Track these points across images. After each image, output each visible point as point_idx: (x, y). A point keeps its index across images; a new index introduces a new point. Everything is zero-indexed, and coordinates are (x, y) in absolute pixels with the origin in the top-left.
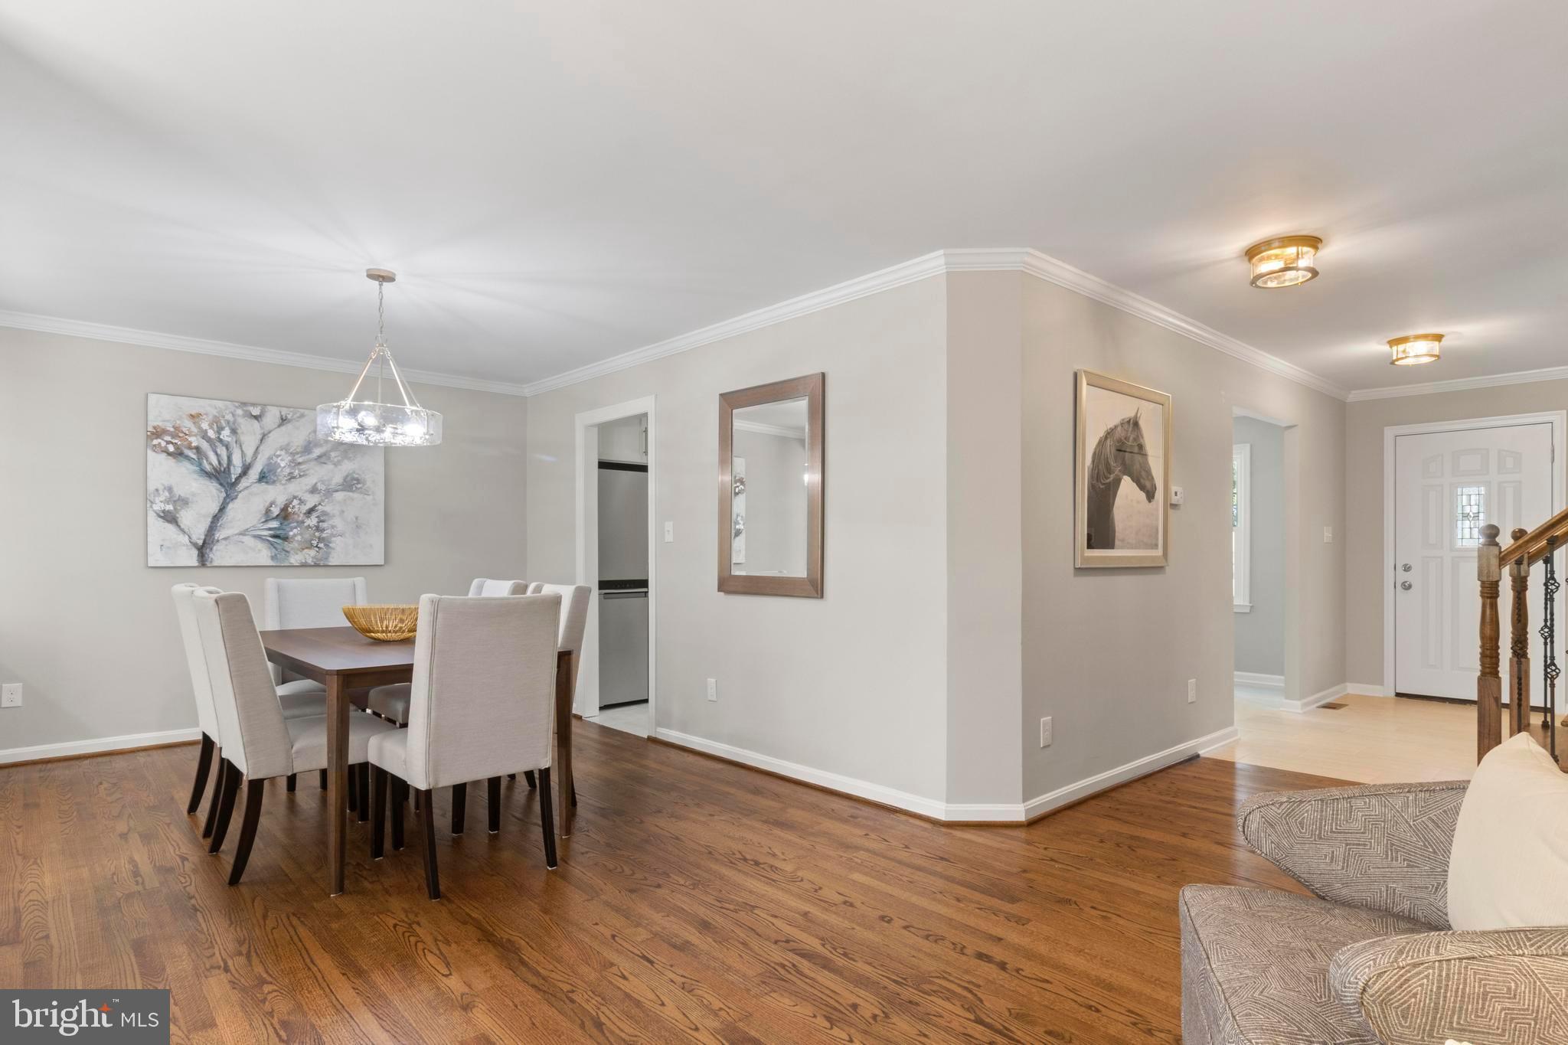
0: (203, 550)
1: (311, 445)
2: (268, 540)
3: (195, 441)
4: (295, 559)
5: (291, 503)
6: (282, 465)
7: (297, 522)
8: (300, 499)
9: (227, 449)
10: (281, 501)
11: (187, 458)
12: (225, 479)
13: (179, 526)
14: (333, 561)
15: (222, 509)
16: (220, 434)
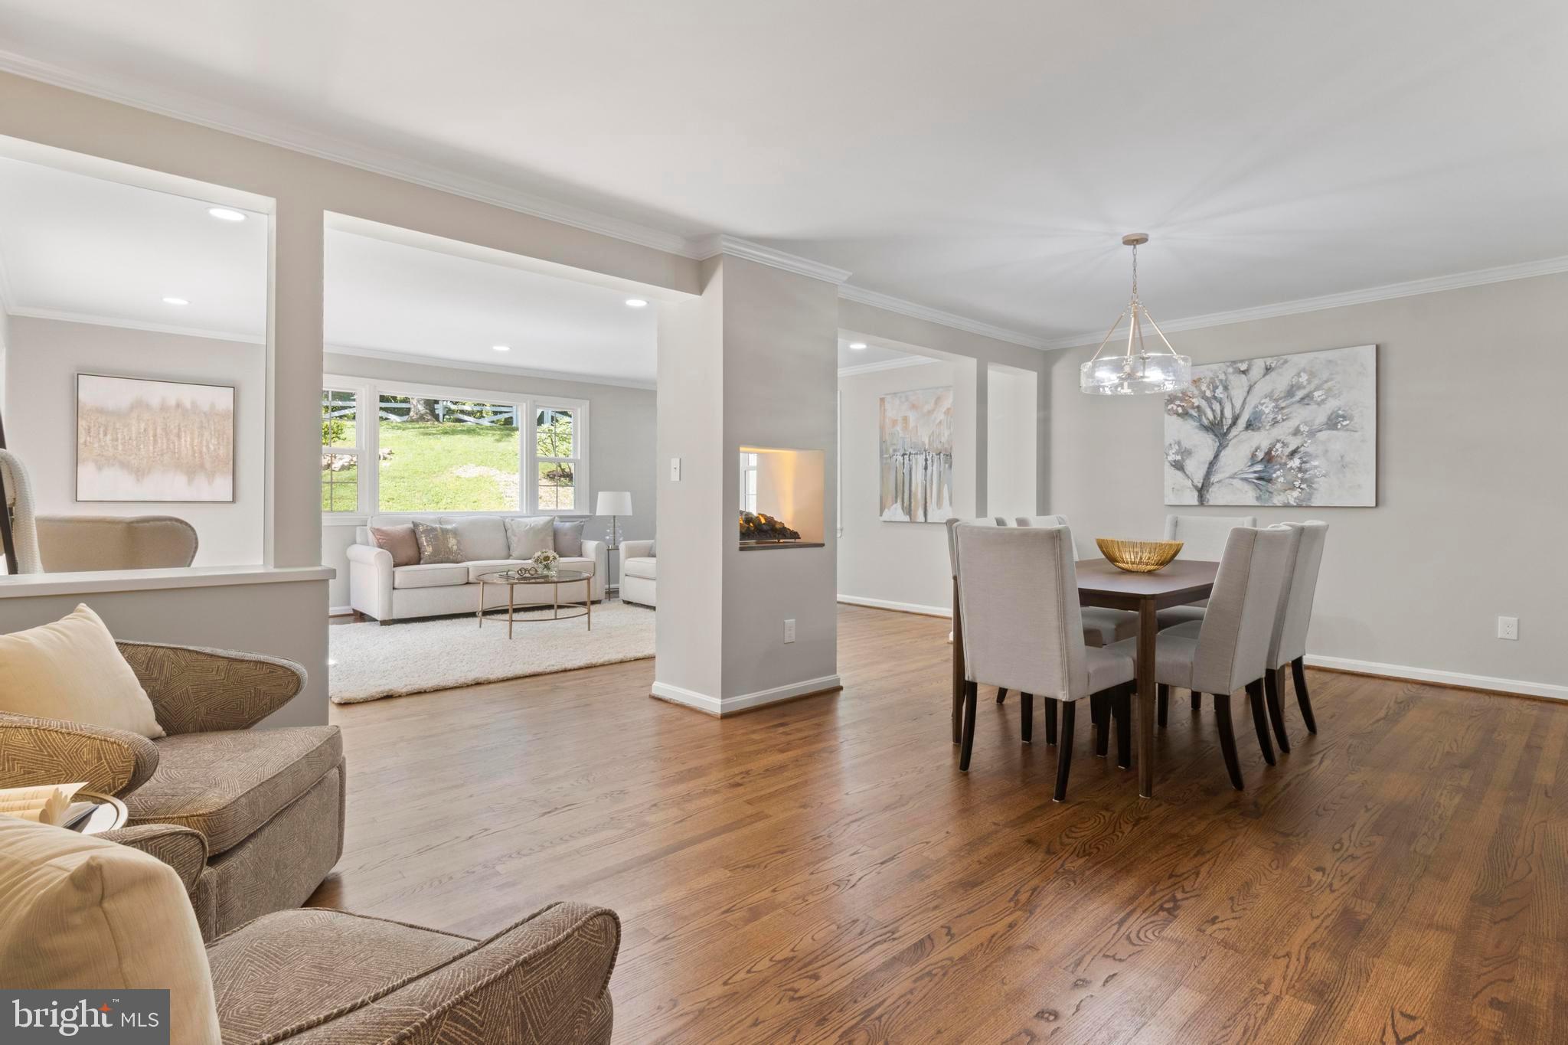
0: (1202, 491)
1: (1294, 389)
2: (1254, 482)
3: (1196, 402)
4: (1278, 500)
5: (1274, 446)
6: (1267, 412)
7: (1280, 464)
8: (1283, 443)
9: (1220, 404)
10: (1265, 445)
11: (1191, 416)
12: (1218, 430)
13: (1185, 473)
14: (1315, 502)
15: (1216, 457)
16: (1215, 392)
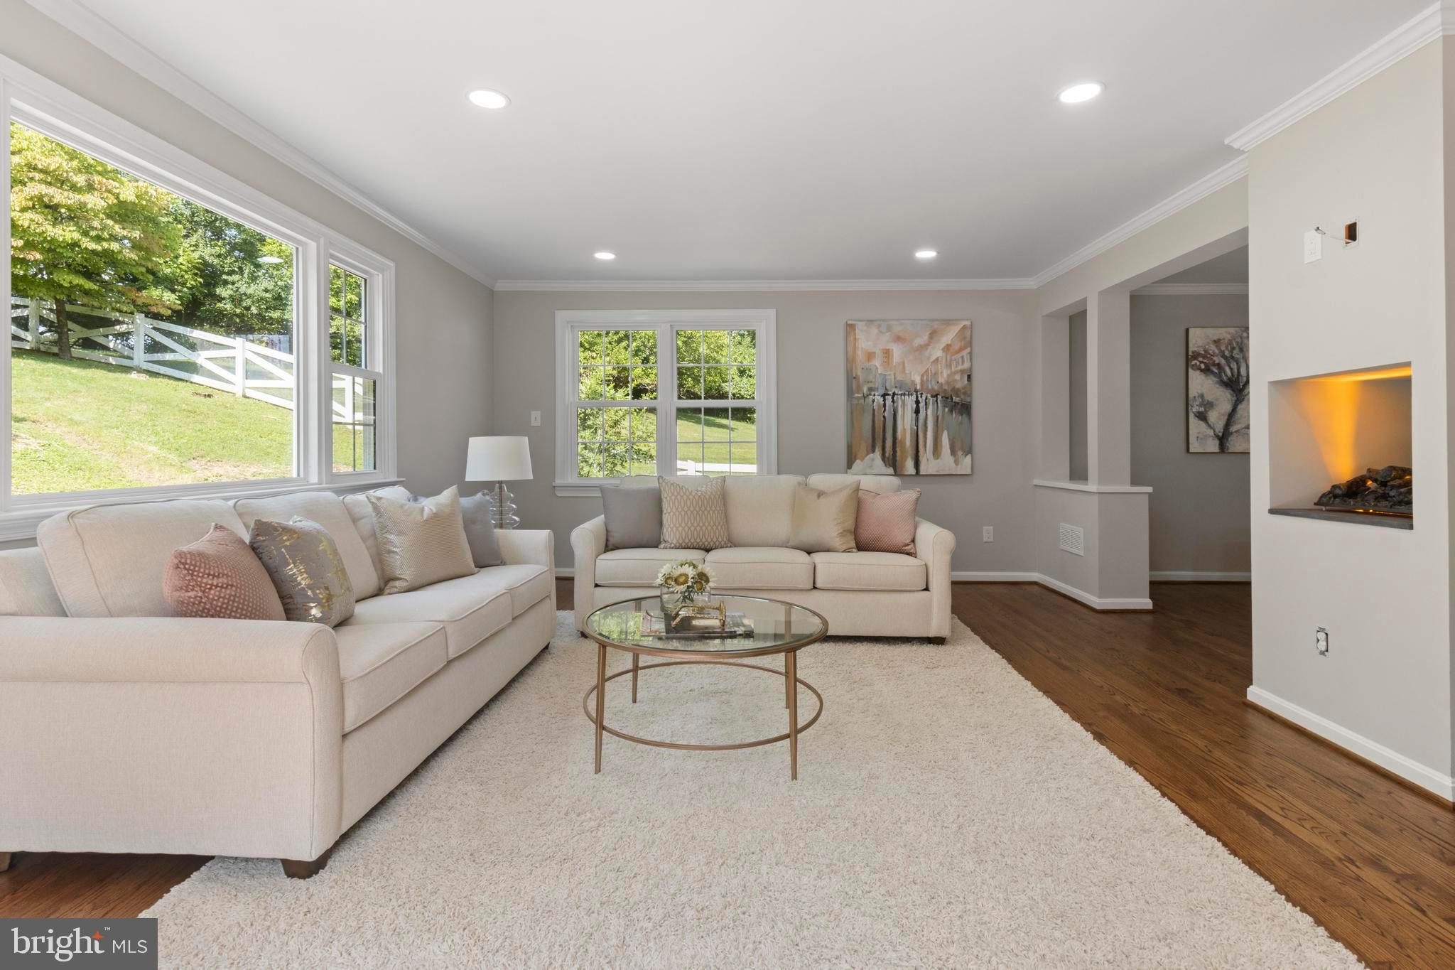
0: (1223, 439)
3: (1217, 359)
9: (1237, 364)
11: (1212, 372)
12: (1236, 386)
13: (1208, 423)
15: (1234, 409)
16: (1233, 353)
